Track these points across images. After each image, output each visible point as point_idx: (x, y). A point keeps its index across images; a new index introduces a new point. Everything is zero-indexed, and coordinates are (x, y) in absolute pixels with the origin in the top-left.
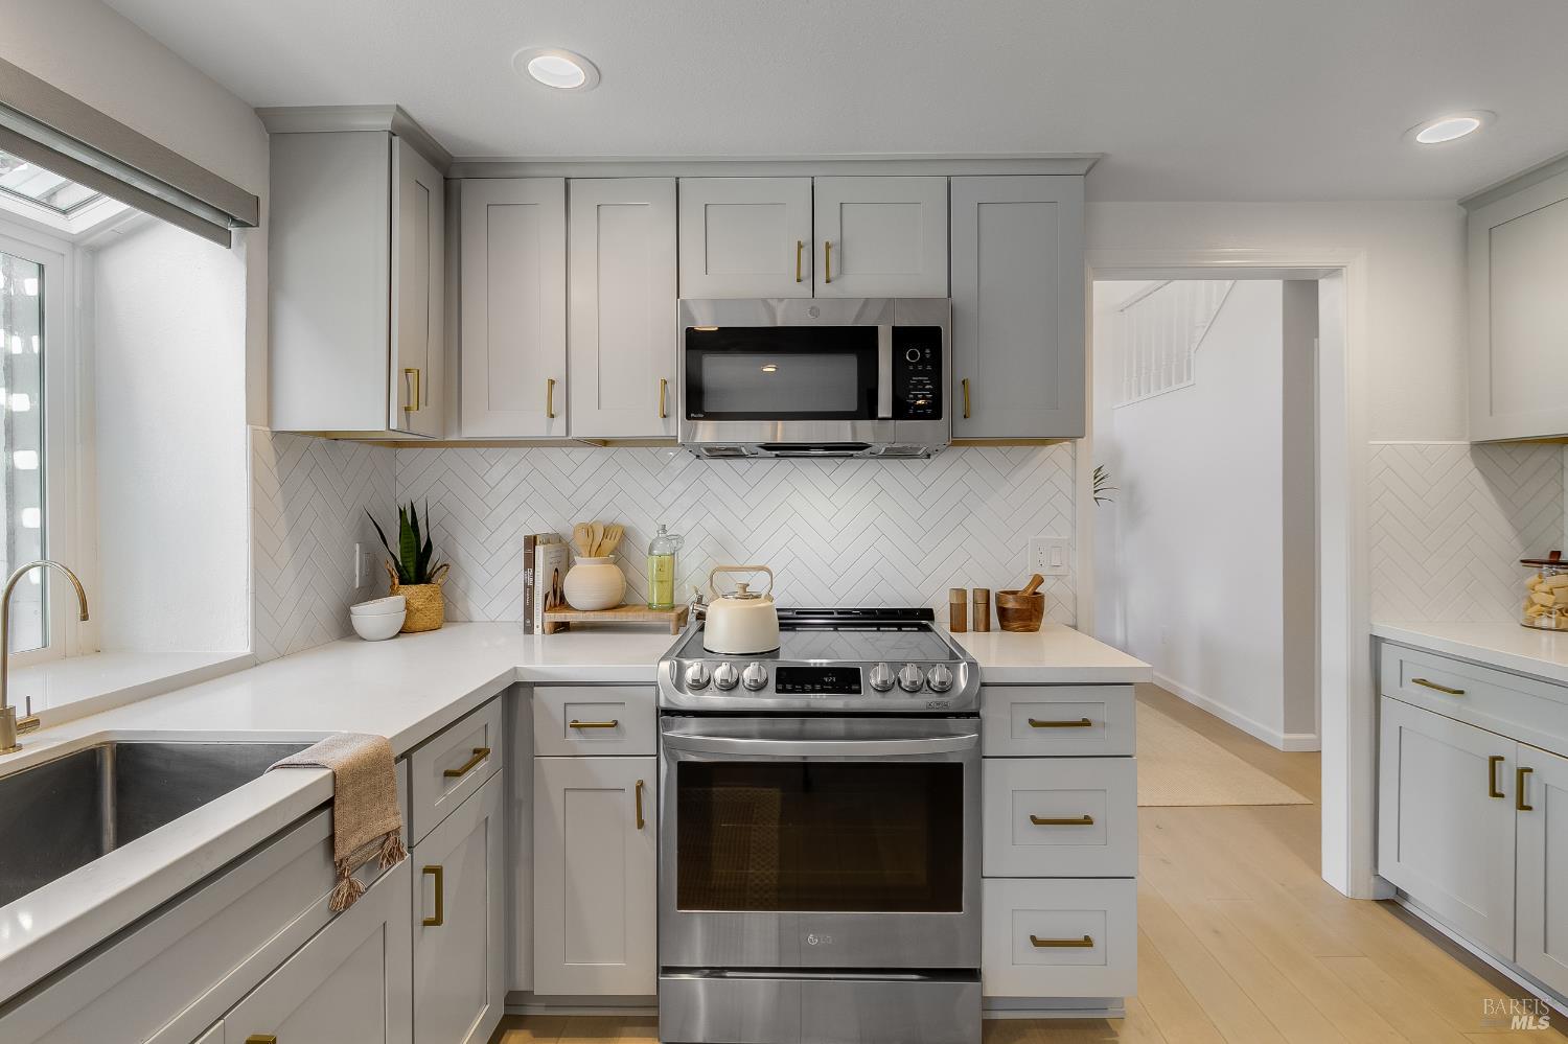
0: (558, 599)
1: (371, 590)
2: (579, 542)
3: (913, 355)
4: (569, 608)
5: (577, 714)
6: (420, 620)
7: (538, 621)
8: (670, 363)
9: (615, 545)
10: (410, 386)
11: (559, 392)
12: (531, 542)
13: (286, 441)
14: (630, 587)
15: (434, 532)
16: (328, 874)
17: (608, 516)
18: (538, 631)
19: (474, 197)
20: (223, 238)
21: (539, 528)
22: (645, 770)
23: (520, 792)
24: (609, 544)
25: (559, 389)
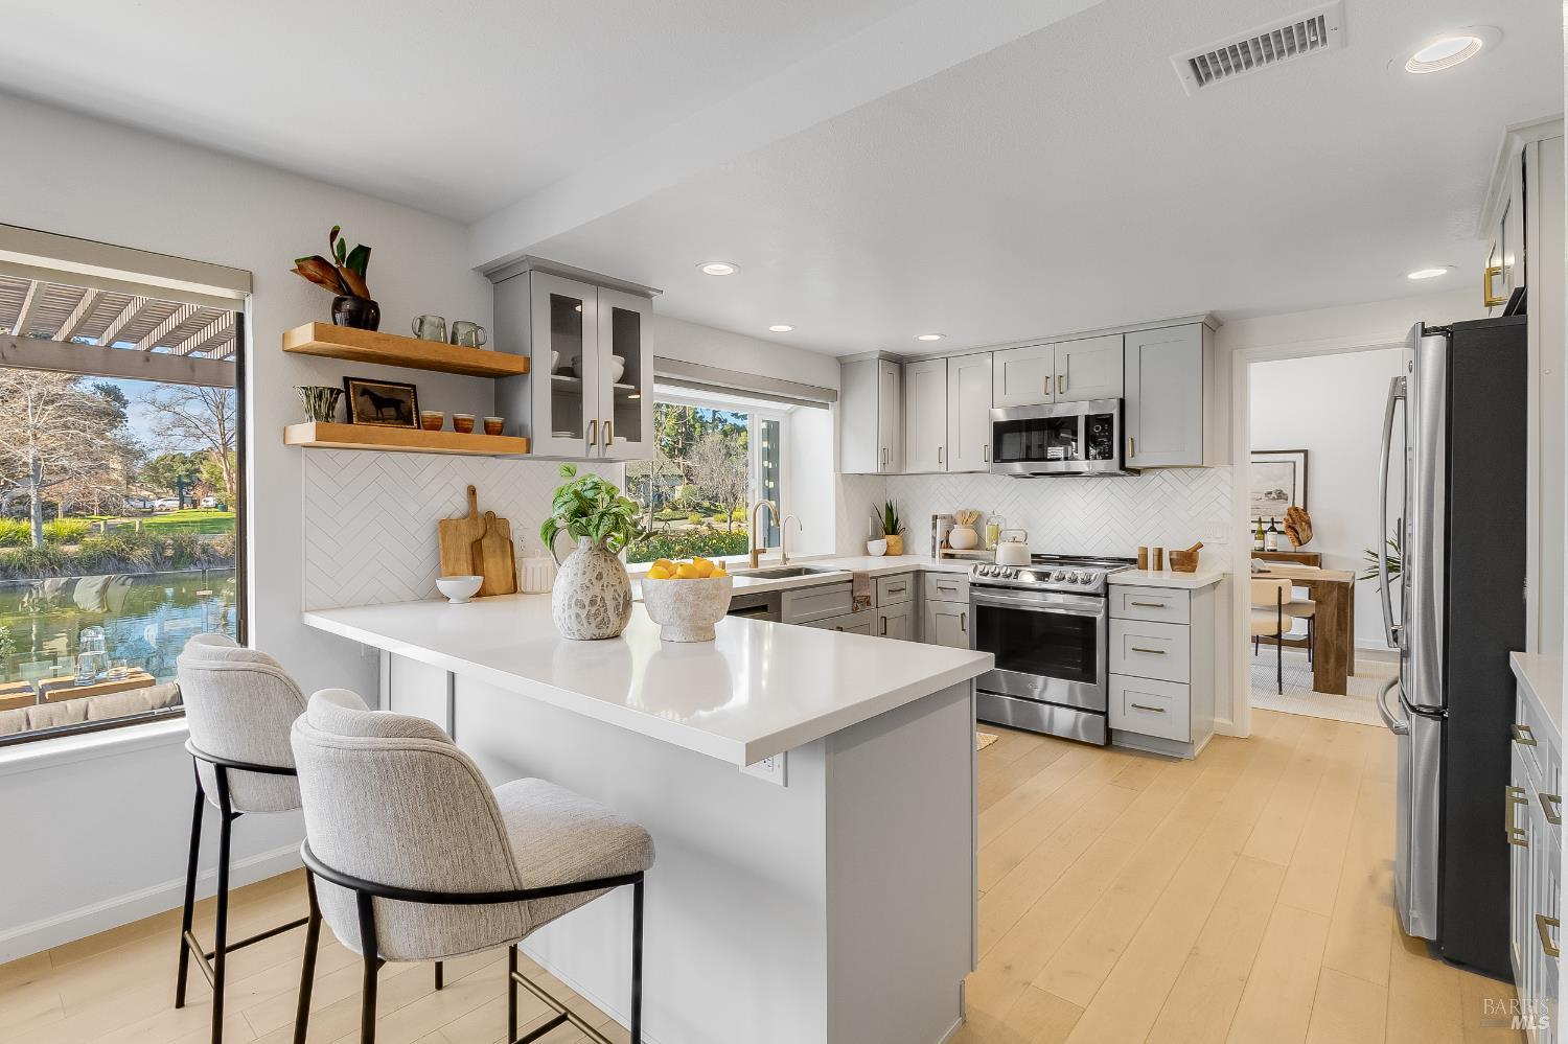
0: (948, 545)
1: (876, 536)
2: (959, 519)
3: (1097, 428)
4: (951, 548)
5: (941, 584)
6: (892, 551)
7: (937, 553)
8: (987, 437)
9: (976, 521)
10: (885, 455)
11: (944, 454)
12: (935, 518)
13: (845, 477)
14: (980, 538)
15: (899, 513)
16: (851, 601)
17: (971, 509)
18: (937, 557)
19: (911, 369)
20: (826, 406)
21: (941, 512)
22: (966, 609)
23: (921, 613)
24: (972, 520)
25: (943, 451)
